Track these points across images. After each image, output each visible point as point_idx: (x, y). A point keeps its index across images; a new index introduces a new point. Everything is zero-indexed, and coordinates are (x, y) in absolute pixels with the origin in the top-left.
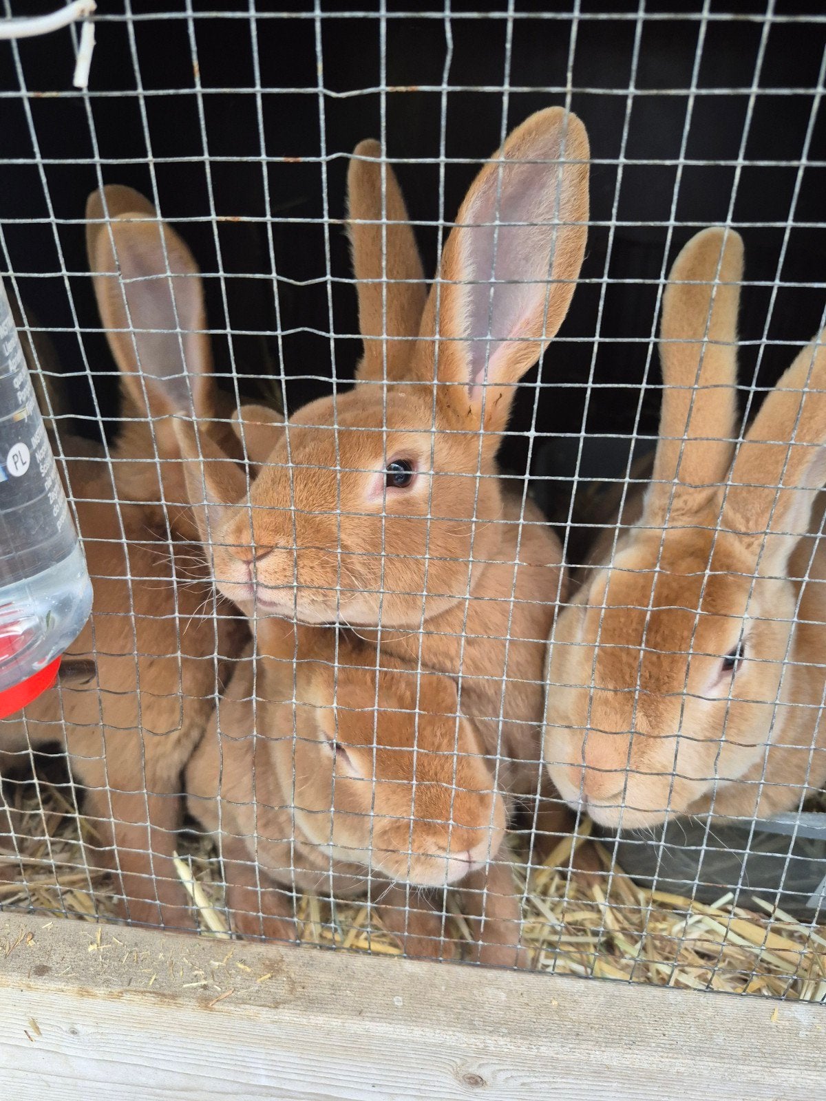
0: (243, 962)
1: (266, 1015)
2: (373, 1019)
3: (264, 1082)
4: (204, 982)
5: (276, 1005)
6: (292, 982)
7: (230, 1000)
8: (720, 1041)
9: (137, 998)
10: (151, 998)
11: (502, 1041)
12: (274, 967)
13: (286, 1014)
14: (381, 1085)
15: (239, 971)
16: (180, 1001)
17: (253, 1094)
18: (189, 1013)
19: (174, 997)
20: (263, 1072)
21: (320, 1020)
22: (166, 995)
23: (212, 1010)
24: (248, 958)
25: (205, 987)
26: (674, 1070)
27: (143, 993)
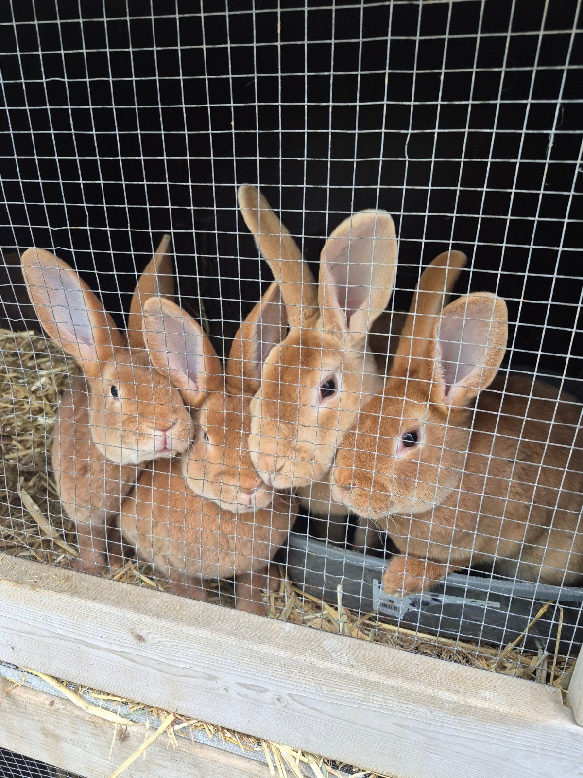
0: (56, 575)
1: (56, 595)
2: (98, 602)
3: (59, 632)
4: (36, 580)
5: (61, 592)
6: (72, 585)
7: (44, 588)
8: (243, 631)
9: (7, 582)
10: (13, 583)
11: (148, 617)
12: (67, 579)
13: (64, 596)
14: (105, 638)
15: (52, 578)
16: (23, 585)
17: (55, 638)
18: (26, 591)
19: (21, 584)
20: (58, 626)
21: (76, 600)
22: (19, 582)
23: (35, 590)
24: (58, 574)
25: (35, 582)
26: (216, 639)
27: (10, 580)
